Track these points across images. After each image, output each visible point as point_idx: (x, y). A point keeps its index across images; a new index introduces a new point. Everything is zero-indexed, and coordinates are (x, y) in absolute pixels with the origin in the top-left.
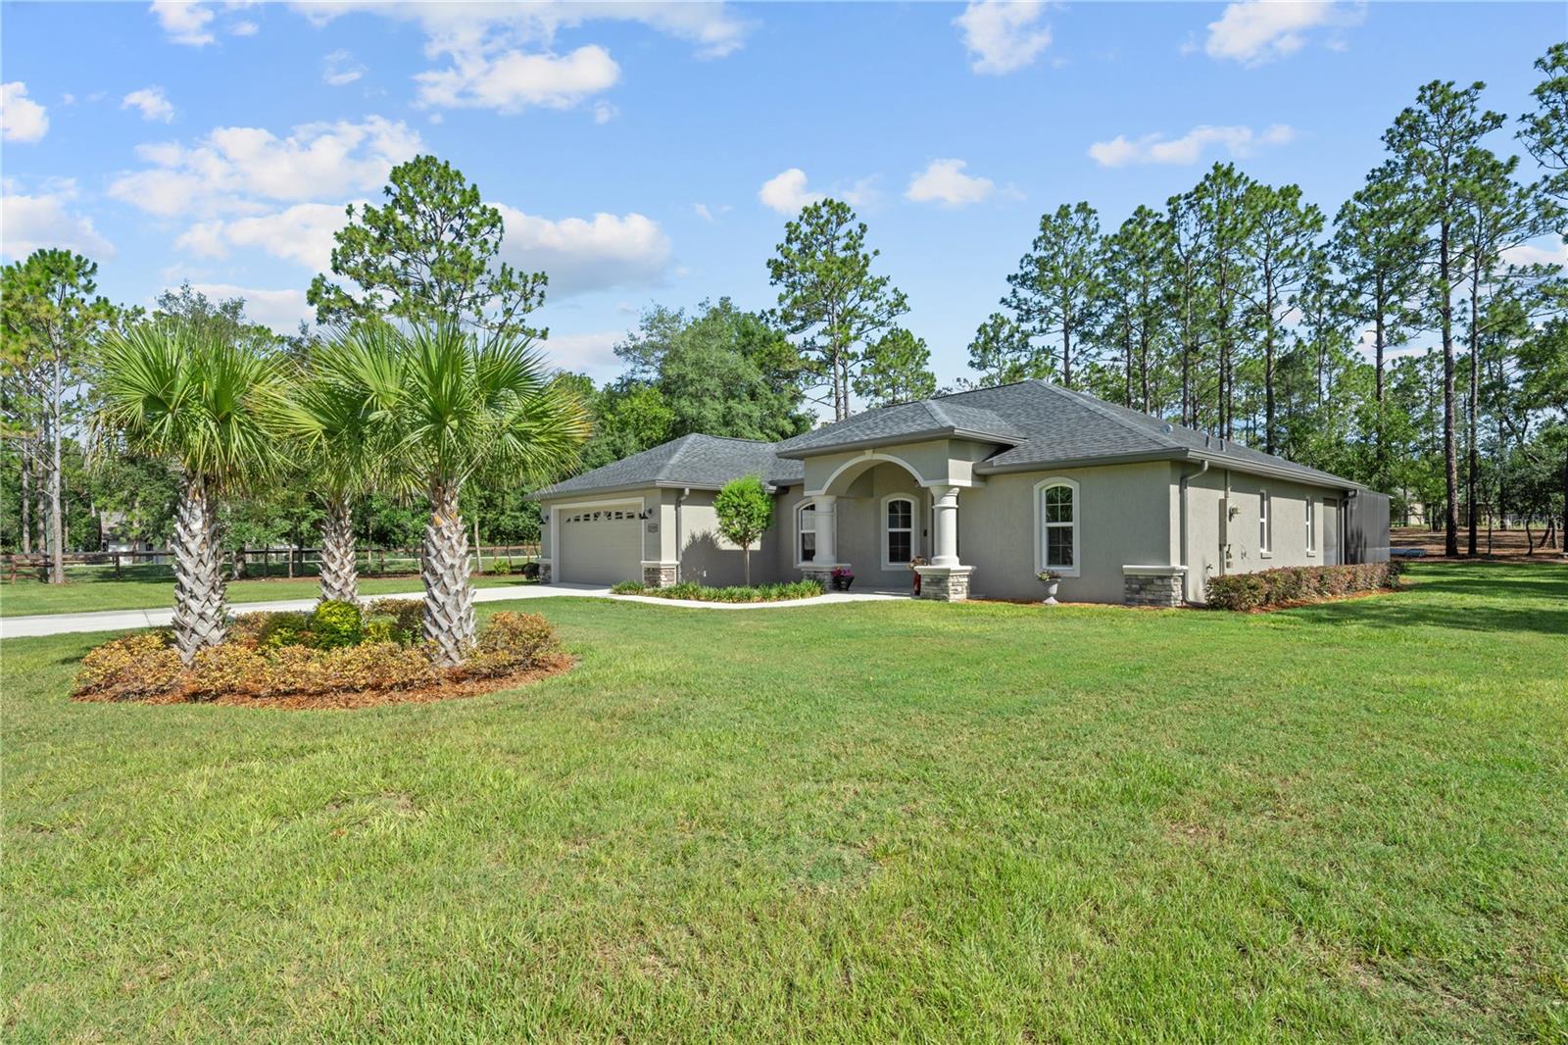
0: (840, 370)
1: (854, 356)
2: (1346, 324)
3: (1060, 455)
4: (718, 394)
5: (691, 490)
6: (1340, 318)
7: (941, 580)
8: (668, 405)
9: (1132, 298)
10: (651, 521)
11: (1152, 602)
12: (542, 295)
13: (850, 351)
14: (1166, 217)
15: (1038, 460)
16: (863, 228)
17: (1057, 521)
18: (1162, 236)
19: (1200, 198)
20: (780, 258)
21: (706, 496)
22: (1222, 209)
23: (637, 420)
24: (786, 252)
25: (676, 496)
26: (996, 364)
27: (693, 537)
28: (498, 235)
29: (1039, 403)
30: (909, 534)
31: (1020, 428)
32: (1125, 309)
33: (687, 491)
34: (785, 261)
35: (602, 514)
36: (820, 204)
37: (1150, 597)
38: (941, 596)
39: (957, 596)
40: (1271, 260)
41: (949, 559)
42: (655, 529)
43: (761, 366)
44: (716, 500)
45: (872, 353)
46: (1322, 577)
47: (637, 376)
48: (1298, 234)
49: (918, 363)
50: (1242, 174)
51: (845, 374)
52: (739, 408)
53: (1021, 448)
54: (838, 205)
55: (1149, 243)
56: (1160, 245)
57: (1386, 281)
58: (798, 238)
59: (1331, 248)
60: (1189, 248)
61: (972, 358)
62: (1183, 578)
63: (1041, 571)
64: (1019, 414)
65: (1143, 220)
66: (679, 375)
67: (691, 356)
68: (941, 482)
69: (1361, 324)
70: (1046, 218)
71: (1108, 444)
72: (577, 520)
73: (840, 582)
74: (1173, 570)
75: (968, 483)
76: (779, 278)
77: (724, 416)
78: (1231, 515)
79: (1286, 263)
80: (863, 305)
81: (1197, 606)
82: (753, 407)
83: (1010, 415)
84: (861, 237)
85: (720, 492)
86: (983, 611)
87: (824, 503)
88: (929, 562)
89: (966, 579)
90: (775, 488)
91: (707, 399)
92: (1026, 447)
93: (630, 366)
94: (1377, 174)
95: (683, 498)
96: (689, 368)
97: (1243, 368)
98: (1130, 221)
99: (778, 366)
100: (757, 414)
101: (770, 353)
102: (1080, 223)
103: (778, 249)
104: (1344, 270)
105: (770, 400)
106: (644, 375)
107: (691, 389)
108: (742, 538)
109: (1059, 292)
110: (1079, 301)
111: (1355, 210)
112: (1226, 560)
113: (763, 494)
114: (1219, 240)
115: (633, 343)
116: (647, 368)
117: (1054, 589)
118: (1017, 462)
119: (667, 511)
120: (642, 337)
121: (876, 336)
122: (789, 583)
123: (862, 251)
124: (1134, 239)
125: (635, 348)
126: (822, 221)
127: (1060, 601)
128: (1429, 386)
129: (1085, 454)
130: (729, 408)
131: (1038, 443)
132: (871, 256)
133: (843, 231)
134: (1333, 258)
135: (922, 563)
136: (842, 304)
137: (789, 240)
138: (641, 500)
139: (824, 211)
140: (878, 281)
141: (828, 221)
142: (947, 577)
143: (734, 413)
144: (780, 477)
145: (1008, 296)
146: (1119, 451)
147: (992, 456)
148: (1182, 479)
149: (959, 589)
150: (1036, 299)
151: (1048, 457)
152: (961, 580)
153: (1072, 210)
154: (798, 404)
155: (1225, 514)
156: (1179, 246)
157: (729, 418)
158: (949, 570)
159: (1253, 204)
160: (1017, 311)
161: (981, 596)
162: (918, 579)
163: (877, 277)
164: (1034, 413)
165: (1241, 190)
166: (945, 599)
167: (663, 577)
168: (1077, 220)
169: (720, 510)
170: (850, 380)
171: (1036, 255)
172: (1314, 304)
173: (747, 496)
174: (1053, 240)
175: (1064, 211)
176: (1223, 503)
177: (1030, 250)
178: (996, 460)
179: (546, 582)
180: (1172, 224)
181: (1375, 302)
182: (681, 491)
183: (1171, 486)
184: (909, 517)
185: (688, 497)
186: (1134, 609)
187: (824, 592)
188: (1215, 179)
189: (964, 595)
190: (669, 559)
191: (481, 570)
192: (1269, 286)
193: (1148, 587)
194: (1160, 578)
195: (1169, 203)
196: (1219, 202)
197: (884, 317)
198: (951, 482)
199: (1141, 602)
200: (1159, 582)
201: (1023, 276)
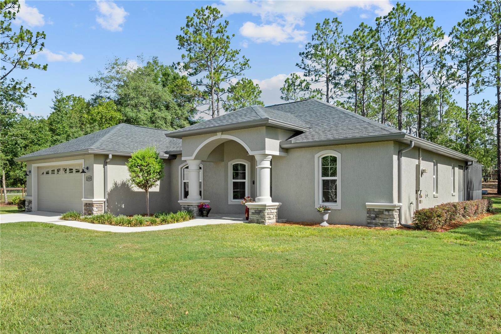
0: (215, 97)
1: (223, 90)
2: (453, 85)
3: (330, 137)
4: (148, 106)
5: (113, 155)
6: (451, 81)
7: (260, 211)
8: (120, 111)
9: (358, 67)
10: (88, 174)
11: (382, 225)
12: (43, 45)
13: (221, 88)
14: (374, 28)
15: (317, 140)
16: (227, 23)
17: (328, 176)
18: (372, 37)
19: (391, 18)
20: (183, 35)
21: (122, 159)
22: (401, 24)
23: (101, 118)
24: (186, 31)
25: (104, 159)
26: (294, 98)
27: (116, 184)
28: (17, 9)
29: (317, 110)
30: (244, 183)
31: (307, 123)
32: (355, 72)
33: (110, 156)
34: (185, 36)
35: (62, 169)
36: (205, 8)
37: (381, 222)
38: (260, 222)
39: (270, 221)
40: (421, 52)
41: (265, 199)
42: (90, 179)
43: (173, 91)
44: (128, 161)
45: (232, 89)
46: (465, 208)
47: (103, 94)
48: (433, 39)
49: (255, 96)
50: (409, 8)
51: (218, 99)
52: (158, 113)
53: (307, 133)
54: (214, 9)
55: (366, 40)
56: (371, 42)
57: (470, 65)
58: (192, 25)
59: (447, 48)
60: (385, 43)
61: (282, 95)
62: (399, 210)
63: (319, 206)
64: (306, 116)
65: (363, 29)
66: (125, 95)
67: (133, 84)
68: (261, 152)
69: (459, 84)
70: (318, 25)
71: (357, 131)
72: (47, 173)
73: (203, 212)
74: (395, 206)
75: (277, 153)
76: (183, 45)
77: (151, 118)
78: (422, 173)
79: (428, 53)
80: (227, 64)
81: (407, 227)
82: (167, 114)
83: (301, 116)
84: (226, 27)
85: (131, 157)
86: (285, 232)
87: (193, 164)
88: (254, 200)
89: (276, 211)
90: (168, 155)
91: (141, 108)
92: (310, 133)
93: (98, 88)
94: (470, 12)
95: (108, 160)
96: (131, 91)
97: (406, 105)
98: (357, 30)
99: (181, 92)
100: (169, 118)
101: (177, 85)
102: (334, 28)
103: (182, 29)
104: (453, 58)
105: (177, 110)
106: (106, 94)
107: (133, 102)
108: (145, 185)
109: (324, 62)
110: (333, 67)
111: (458, 30)
112: (419, 199)
113: (157, 158)
114: (399, 40)
115: (100, 76)
116: (108, 90)
117: (326, 217)
118: (305, 141)
119: (98, 169)
120: (106, 74)
121: (234, 81)
122: (169, 213)
123: (226, 34)
124: (359, 39)
125: (102, 79)
126: (205, 17)
127: (330, 224)
128: (483, 116)
129: (345, 136)
130: (154, 114)
131: (317, 130)
132: (230, 37)
133: (216, 24)
134: (448, 53)
135: (250, 201)
136: (216, 63)
137: (188, 26)
138: (82, 161)
139: (207, 12)
140: (234, 52)
141: (209, 17)
142: (264, 209)
143: (156, 116)
144: (171, 149)
145: (300, 63)
146: (364, 134)
147: (291, 137)
148: (399, 152)
149: (272, 216)
150: (313, 65)
151: (323, 138)
152: (272, 211)
153: (330, 21)
154: (195, 115)
155: (419, 173)
156: (381, 41)
157: (153, 119)
158: (265, 206)
159: (414, 23)
160: (304, 70)
161: (284, 220)
162: (247, 210)
163: (234, 50)
164: (314, 115)
165: (409, 16)
166: (263, 223)
167: (95, 209)
168: (333, 26)
169: (130, 168)
170: (221, 103)
171: (313, 43)
172: (438, 74)
173: (147, 160)
174: (321, 36)
175: (326, 22)
176: (418, 167)
177: (310, 41)
178: (293, 140)
179: (29, 211)
180: (377, 31)
181: (466, 75)
182: (107, 156)
183: (394, 156)
184: (245, 173)
185: (112, 159)
186: (372, 230)
187: (192, 217)
188: (397, 10)
189: (274, 220)
190: (99, 197)
191: (7, 202)
192: (420, 64)
193: (380, 216)
194: (387, 210)
195: (376, 20)
196: (399, 21)
197: (238, 71)
198: (267, 152)
199: (376, 225)
200: (386, 213)
201: (307, 53)
